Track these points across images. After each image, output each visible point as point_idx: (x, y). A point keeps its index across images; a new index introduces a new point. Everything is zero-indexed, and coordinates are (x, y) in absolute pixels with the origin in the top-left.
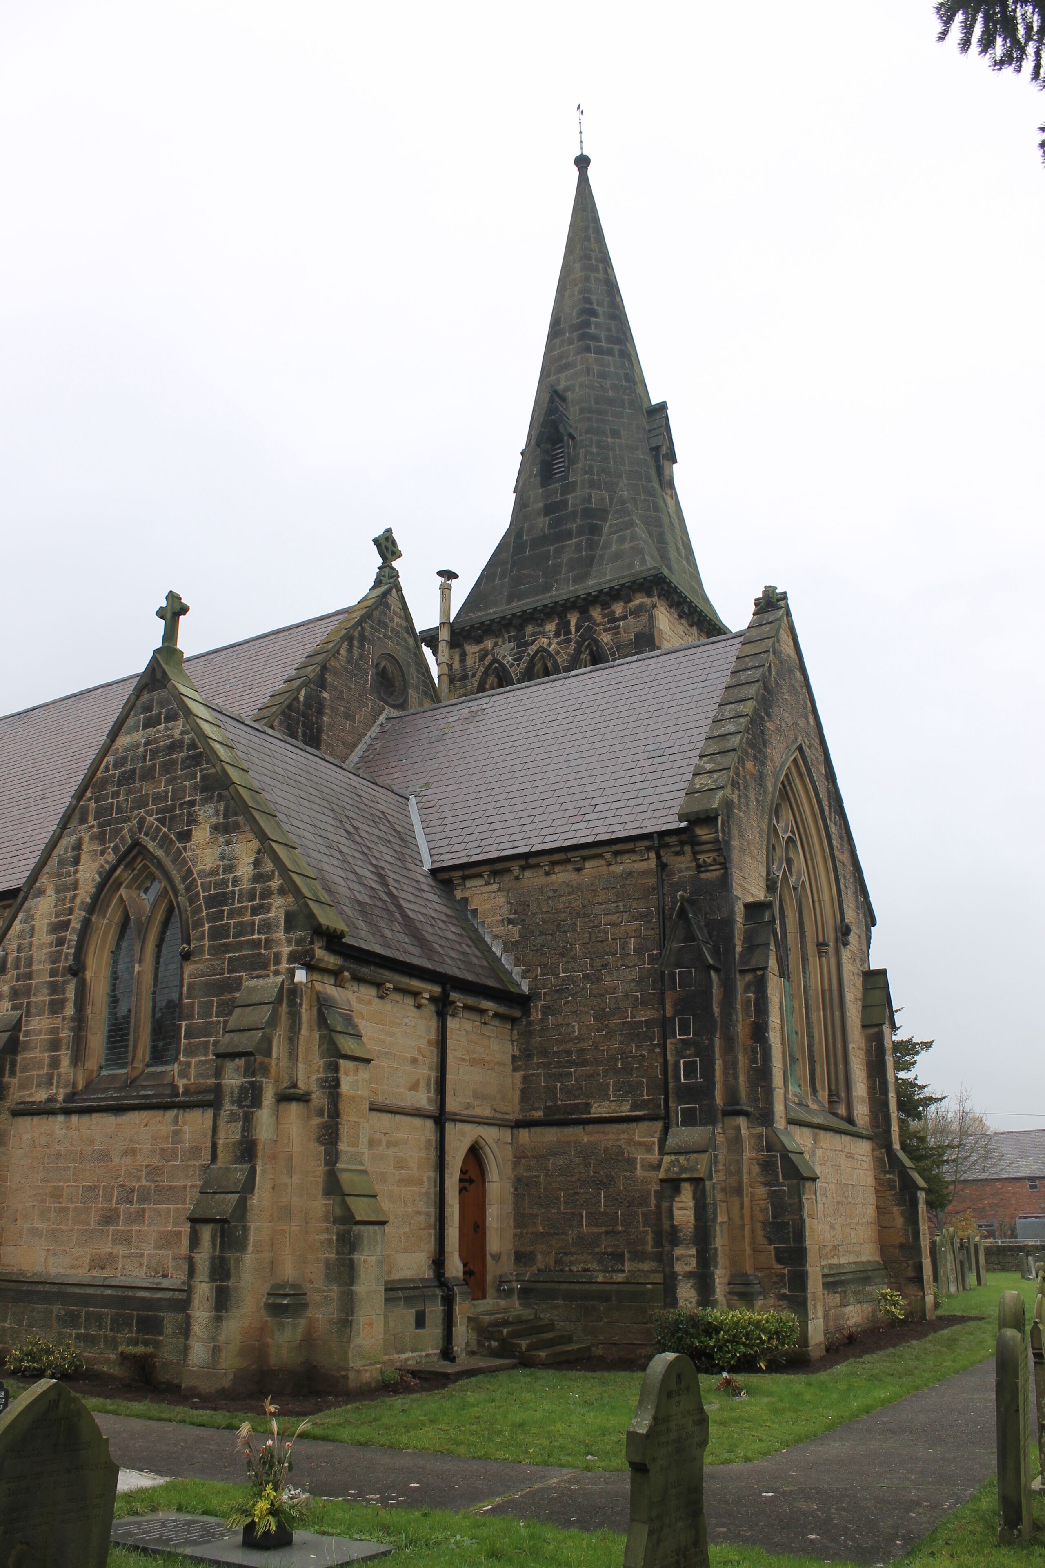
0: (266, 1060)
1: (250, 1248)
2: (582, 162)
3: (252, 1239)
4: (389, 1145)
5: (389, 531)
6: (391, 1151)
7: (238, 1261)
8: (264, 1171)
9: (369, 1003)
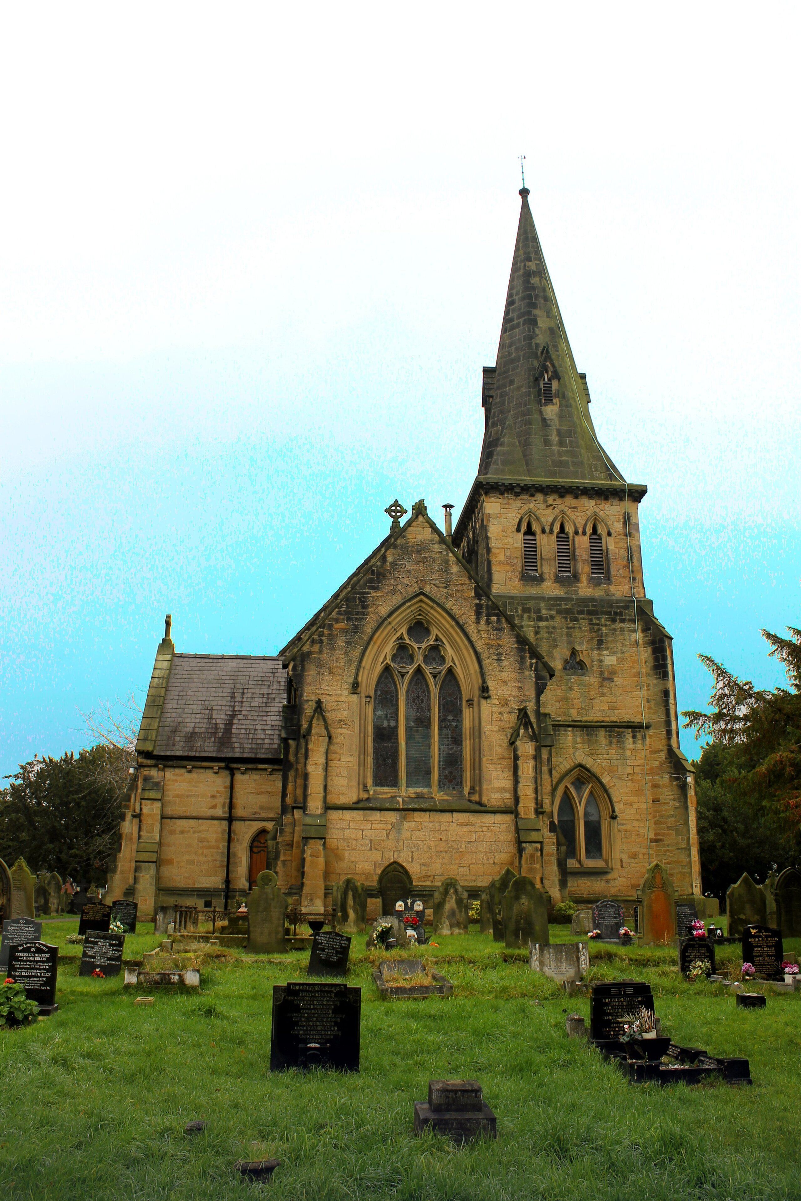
0: (128, 803)
1: (118, 872)
2: (524, 193)
3: (119, 869)
4: (194, 832)
5: (396, 500)
6: (196, 835)
7: (112, 877)
8: (126, 845)
9: (181, 775)
